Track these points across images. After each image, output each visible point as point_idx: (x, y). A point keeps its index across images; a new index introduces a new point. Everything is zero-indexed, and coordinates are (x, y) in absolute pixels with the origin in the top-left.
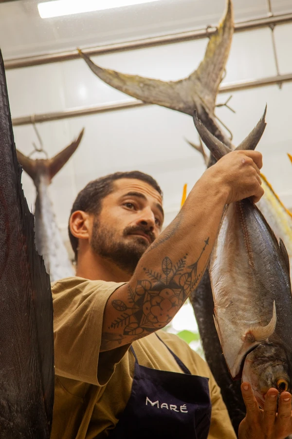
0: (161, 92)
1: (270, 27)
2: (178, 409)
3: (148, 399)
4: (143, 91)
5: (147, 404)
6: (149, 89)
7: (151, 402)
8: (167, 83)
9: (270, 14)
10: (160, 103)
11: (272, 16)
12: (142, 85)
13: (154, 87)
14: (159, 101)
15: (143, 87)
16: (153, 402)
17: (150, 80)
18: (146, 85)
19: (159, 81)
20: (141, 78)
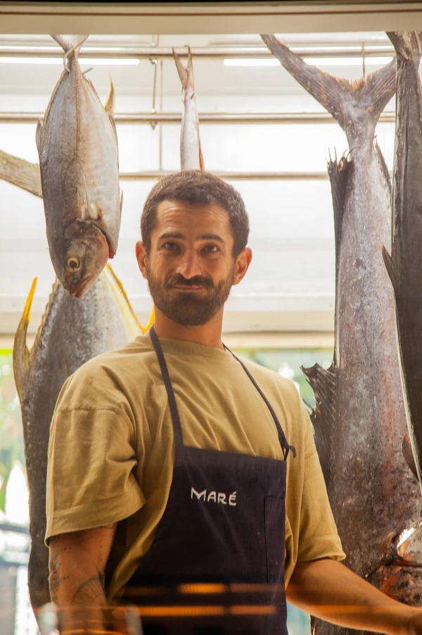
0: (24, 173)
1: (151, 124)
2: (227, 500)
3: (193, 491)
4: (5, 169)
5: (192, 497)
6: (11, 168)
7: (196, 493)
8: (33, 165)
9: (153, 111)
10: (21, 186)
11: (155, 113)
12: (5, 162)
13: (18, 167)
14: (21, 183)
15: (6, 165)
16: (199, 493)
17: (15, 158)
18: (9, 162)
19: (24, 161)
20: (5, 154)
